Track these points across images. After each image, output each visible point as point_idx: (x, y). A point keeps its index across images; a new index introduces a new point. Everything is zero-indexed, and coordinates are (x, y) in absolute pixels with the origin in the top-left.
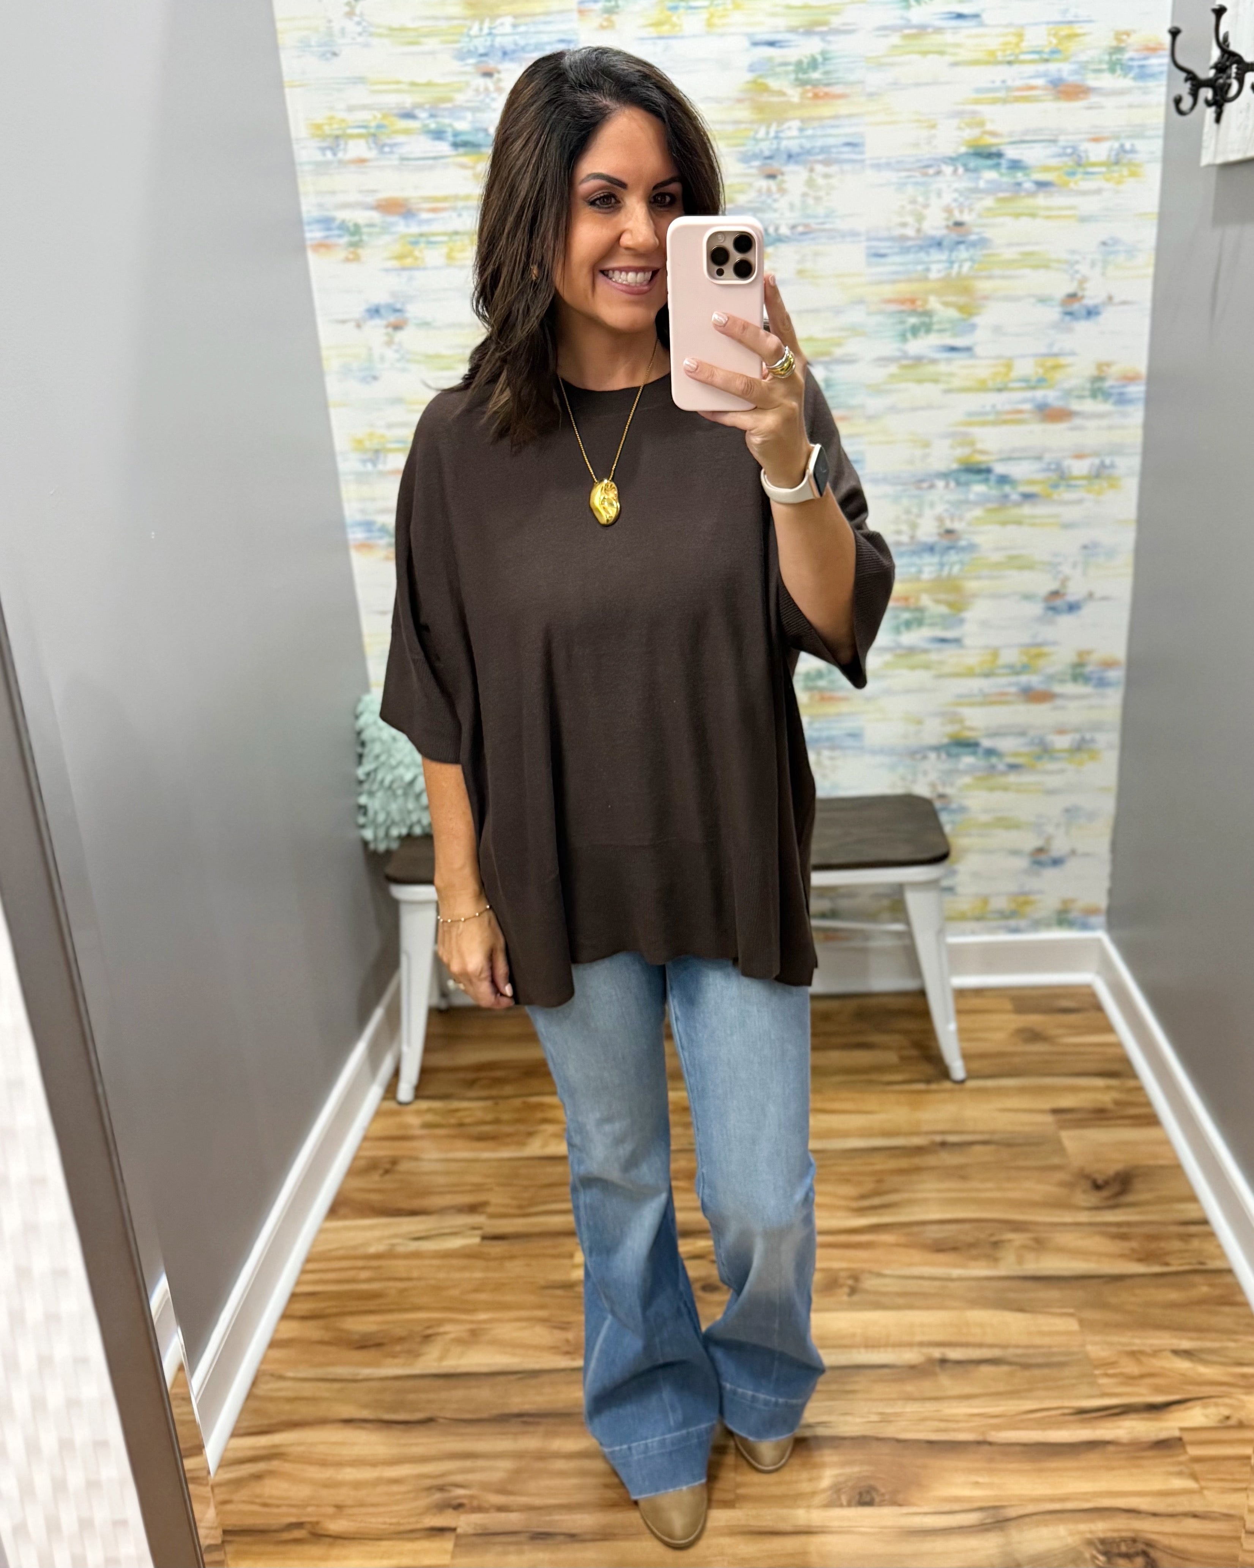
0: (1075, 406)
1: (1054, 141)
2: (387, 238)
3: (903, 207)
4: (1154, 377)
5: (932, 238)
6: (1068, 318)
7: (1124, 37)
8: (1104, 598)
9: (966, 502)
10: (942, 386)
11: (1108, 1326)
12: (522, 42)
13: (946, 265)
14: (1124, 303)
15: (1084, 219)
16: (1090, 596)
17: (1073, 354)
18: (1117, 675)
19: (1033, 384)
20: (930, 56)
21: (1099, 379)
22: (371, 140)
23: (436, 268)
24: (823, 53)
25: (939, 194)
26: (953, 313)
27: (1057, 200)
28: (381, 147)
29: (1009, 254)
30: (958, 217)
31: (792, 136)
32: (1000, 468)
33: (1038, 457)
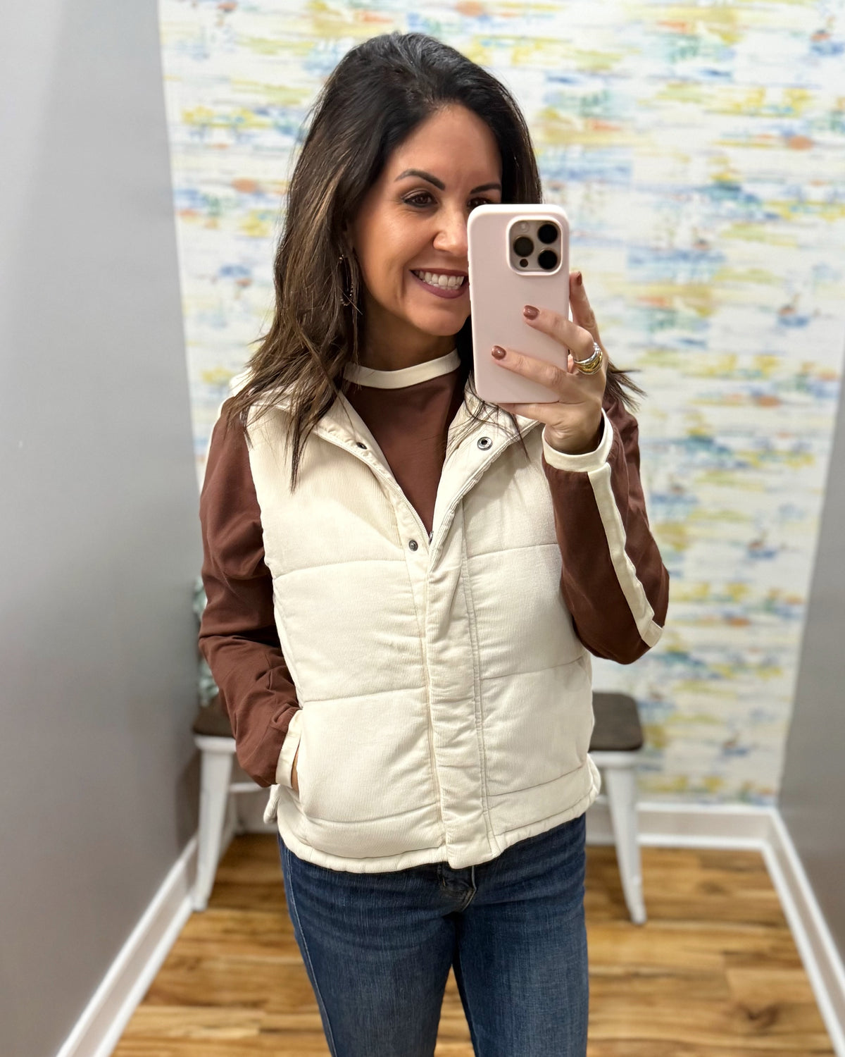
0: (784, 395)
1: (781, 182)
2: (239, 212)
3: (659, 224)
5: (681, 251)
6: (783, 325)
8: (794, 550)
9: (692, 465)
10: (680, 371)
14: (827, 316)
15: (802, 247)
16: (783, 548)
17: (784, 353)
18: (800, 610)
19: (751, 375)
20: (690, 104)
21: (804, 375)
22: (231, 130)
24: (604, 92)
25: (689, 216)
26: (692, 313)
27: (782, 230)
28: (239, 136)
29: (741, 269)
30: (702, 236)
31: (575, 157)
32: (720, 441)
33: (750, 433)
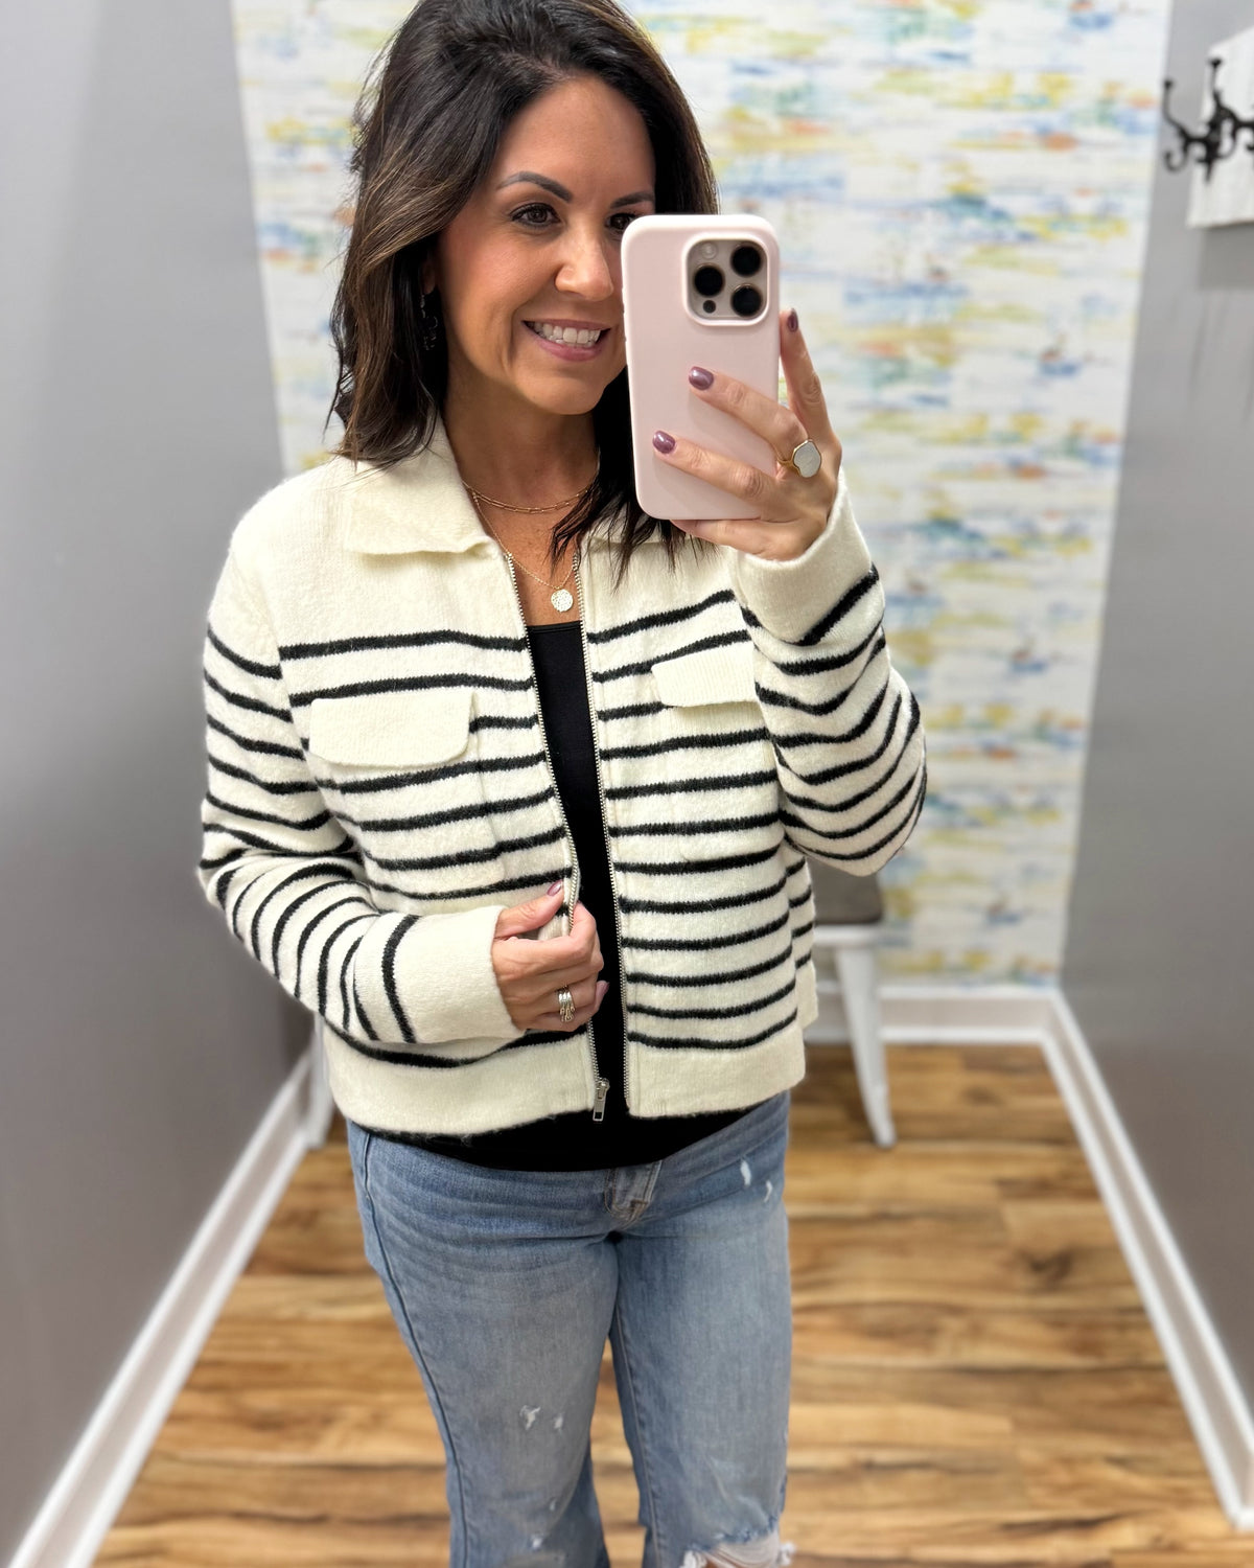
0: (1050, 463)
1: (1038, 192)
3: (882, 250)
4: (1131, 440)
5: (911, 284)
6: (1045, 374)
7: (1115, 89)
8: (1070, 660)
9: (935, 556)
10: (916, 437)
14: (1104, 362)
15: (1068, 274)
17: (1049, 411)
18: (1080, 736)
19: (1007, 439)
20: (918, 96)
21: (1075, 437)
22: (328, 147)
24: (807, 85)
25: (920, 239)
26: (928, 362)
27: (1040, 253)
29: (989, 304)
30: (938, 264)
31: (772, 167)
32: (971, 524)
33: (1008, 513)
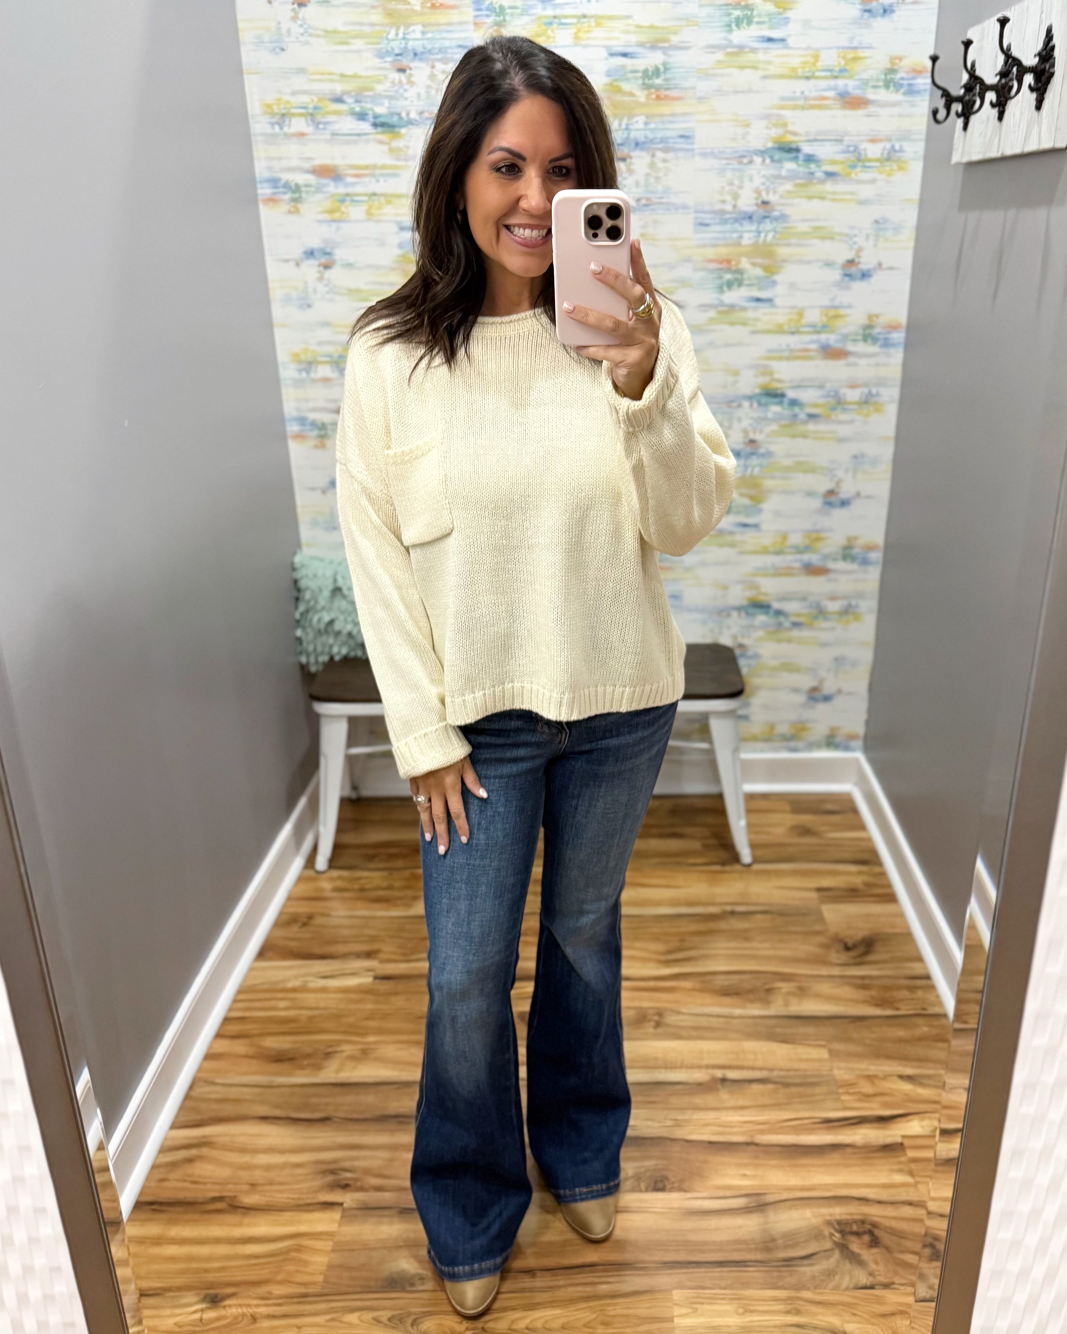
0: (850, 347)
1: (840, 141)
2: (319, 196)
3: (723, 187)
4: (911, 327)
5: (745, 213)
6: (847, 279)
7: (897, 61)
8: (869, 497)
9: (765, 419)
10: (749, 328)
11: (851, 1055)
12: (429, 46)
13: (756, 234)
14: (891, 268)
15: (862, 203)
16: (858, 495)
17: (850, 307)
18: (876, 556)
19: (818, 329)
20: (747, 71)
21: (869, 327)
22: (309, 118)
23: (358, 221)
24: (665, 64)
25: (751, 179)
26: (759, 272)
27: (841, 187)
28: (317, 124)
29: (804, 227)
30: (765, 197)
31: (638, 128)
32: (792, 394)
33: (821, 385)
